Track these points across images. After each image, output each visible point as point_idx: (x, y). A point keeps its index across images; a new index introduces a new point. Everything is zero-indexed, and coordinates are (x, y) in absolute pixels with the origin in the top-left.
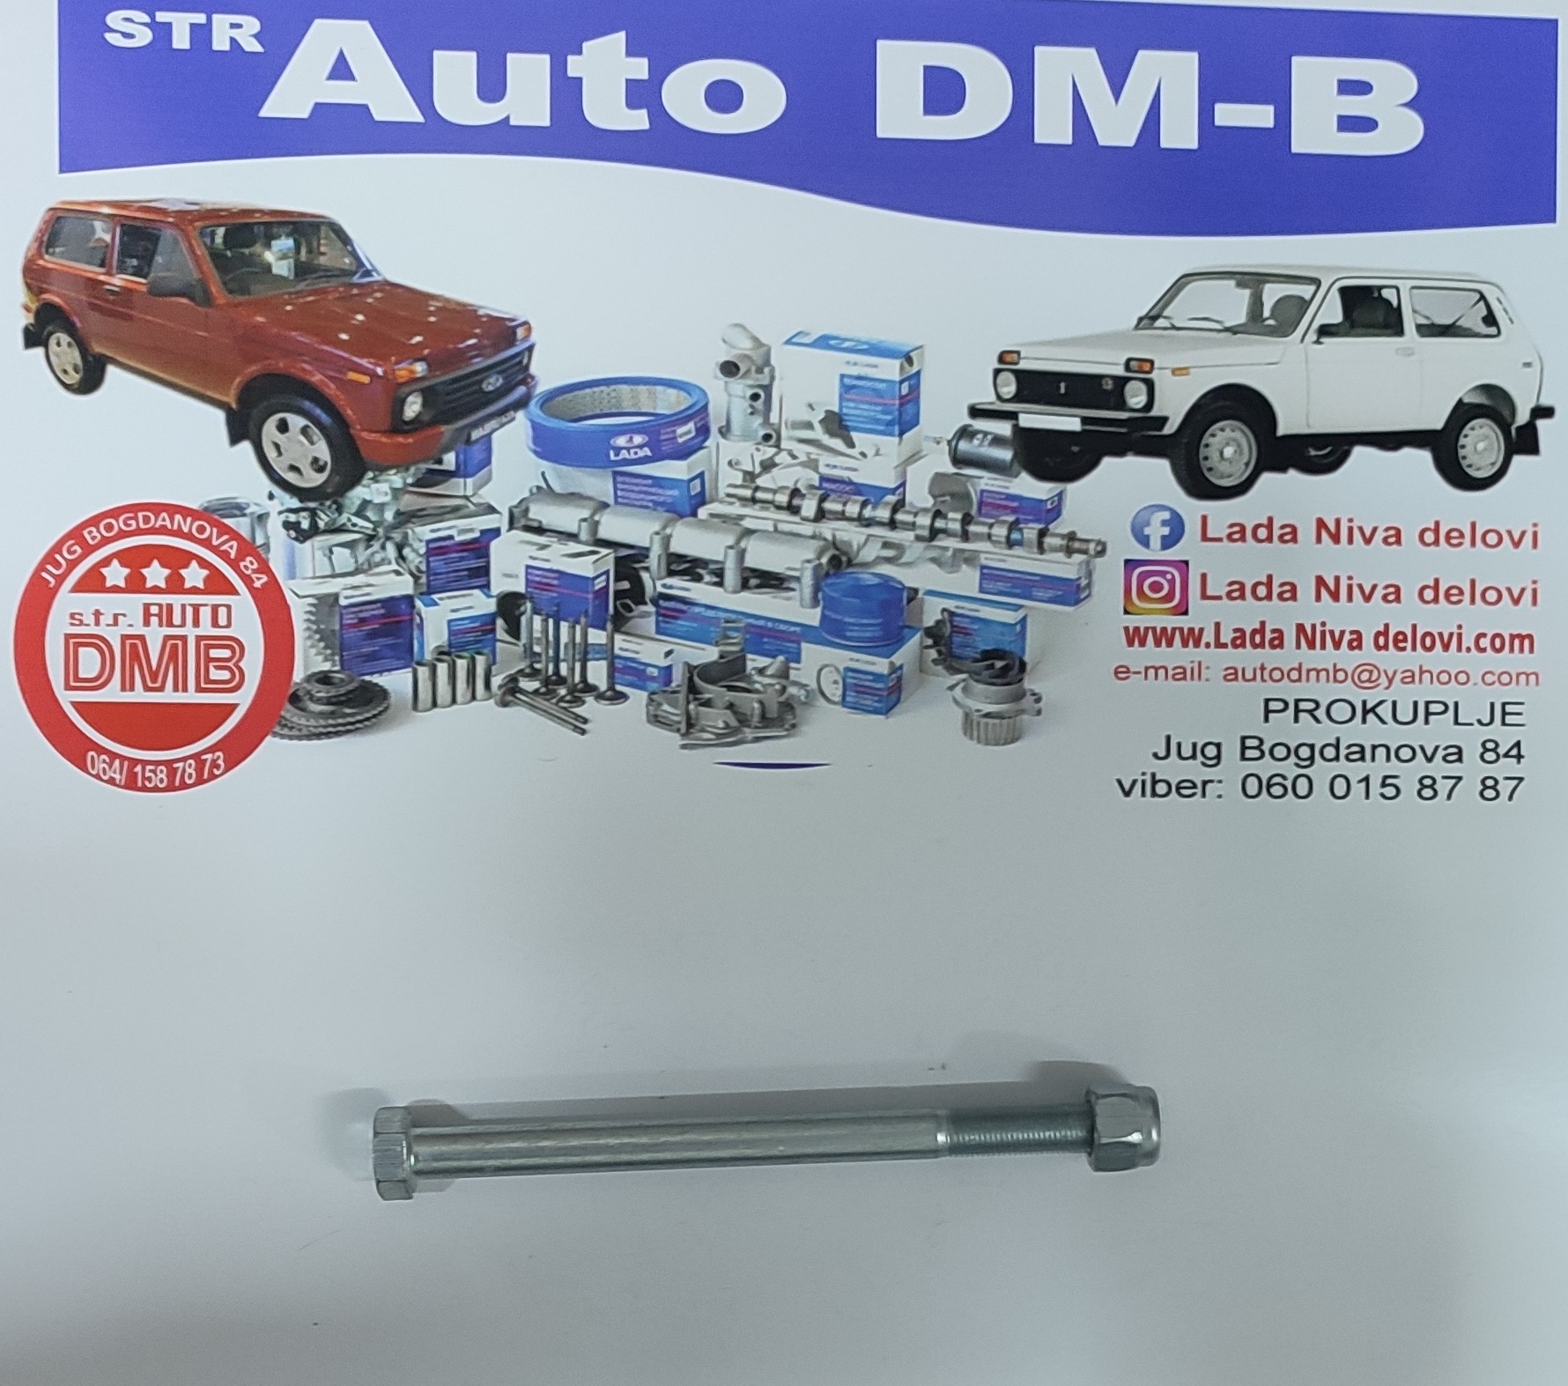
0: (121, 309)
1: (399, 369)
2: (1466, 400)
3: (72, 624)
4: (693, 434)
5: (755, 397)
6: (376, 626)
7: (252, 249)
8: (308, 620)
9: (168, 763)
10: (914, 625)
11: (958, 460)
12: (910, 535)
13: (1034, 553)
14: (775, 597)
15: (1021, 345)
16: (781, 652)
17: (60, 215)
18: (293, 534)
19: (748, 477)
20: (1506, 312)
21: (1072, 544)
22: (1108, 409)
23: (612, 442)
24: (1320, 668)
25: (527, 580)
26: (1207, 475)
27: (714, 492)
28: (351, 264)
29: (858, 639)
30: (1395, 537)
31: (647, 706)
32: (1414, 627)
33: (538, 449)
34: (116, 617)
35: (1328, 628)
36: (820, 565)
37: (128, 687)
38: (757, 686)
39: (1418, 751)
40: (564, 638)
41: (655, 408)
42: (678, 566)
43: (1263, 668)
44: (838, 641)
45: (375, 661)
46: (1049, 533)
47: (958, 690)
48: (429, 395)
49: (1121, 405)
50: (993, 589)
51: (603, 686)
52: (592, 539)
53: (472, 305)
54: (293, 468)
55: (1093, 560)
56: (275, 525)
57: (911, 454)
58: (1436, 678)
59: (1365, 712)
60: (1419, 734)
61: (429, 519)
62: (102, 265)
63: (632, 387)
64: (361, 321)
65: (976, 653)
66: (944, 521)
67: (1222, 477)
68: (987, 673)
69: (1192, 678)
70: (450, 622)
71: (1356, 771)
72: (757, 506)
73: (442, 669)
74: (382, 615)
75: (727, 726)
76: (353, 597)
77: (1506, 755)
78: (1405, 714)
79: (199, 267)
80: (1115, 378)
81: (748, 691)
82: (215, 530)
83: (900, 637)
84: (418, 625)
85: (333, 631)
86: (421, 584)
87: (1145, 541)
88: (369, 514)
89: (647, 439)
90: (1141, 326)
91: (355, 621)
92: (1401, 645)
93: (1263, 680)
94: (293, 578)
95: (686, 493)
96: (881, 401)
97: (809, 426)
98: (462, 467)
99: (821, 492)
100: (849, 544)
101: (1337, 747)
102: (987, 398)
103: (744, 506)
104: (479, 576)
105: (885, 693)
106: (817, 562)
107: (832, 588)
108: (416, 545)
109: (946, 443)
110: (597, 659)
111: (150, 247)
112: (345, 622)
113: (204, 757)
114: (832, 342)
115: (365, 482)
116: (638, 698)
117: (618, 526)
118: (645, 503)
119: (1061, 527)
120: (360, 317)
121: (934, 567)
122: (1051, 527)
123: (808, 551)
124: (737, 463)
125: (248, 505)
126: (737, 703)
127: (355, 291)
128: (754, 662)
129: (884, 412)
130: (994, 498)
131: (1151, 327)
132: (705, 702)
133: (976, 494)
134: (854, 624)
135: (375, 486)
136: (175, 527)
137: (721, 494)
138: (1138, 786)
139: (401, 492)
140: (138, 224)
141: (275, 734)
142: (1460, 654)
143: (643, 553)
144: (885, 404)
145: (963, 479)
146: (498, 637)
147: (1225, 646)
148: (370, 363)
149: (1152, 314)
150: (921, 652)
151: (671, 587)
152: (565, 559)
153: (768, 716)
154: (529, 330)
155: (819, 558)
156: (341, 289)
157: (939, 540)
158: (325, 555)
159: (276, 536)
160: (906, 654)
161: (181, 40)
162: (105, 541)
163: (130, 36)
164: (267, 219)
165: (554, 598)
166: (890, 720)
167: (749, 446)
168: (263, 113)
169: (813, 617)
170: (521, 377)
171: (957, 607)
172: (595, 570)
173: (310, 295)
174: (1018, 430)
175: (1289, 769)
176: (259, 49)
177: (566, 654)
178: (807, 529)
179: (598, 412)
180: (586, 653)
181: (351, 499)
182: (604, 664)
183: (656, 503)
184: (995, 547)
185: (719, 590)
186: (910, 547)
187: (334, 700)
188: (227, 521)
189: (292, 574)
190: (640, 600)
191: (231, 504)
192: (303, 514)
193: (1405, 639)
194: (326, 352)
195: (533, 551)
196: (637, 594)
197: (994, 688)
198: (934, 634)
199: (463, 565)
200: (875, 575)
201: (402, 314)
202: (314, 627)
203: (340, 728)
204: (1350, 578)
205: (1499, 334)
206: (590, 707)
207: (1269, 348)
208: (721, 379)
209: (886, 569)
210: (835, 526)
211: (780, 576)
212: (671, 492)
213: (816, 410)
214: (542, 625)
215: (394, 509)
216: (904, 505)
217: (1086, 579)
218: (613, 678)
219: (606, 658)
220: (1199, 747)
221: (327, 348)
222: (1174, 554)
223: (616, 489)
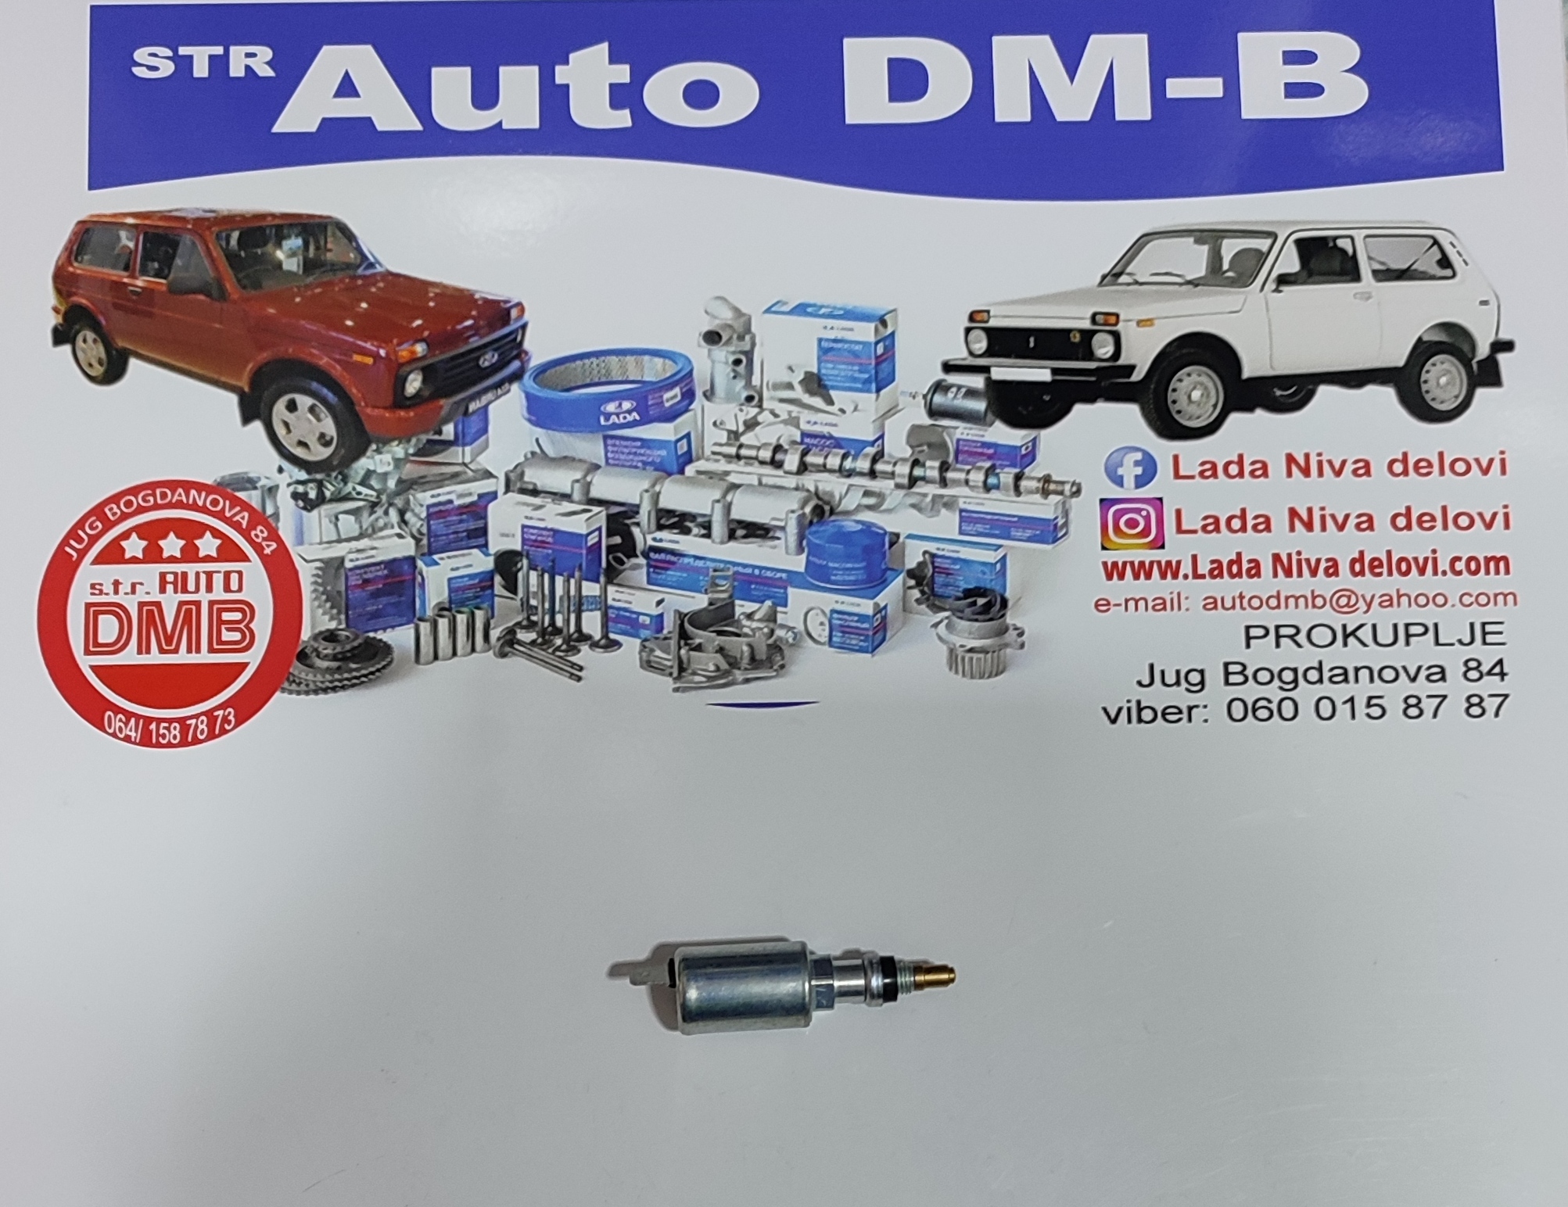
0: (144, 308)
1: (401, 351)
2: (1426, 338)
3: (92, 594)
4: (679, 398)
5: (737, 362)
6: (381, 586)
7: (264, 249)
8: (315, 583)
9: (182, 721)
10: (895, 567)
11: (933, 412)
12: (891, 483)
13: (1009, 496)
14: (760, 546)
15: (990, 305)
16: (769, 597)
17: (88, 227)
18: (301, 504)
19: (732, 436)
20: (1460, 254)
21: (1046, 486)
22: (1077, 359)
23: (602, 408)
24: (1298, 595)
25: (524, 541)
26: (1177, 417)
27: (700, 451)
28: (356, 258)
29: (844, 583)
30: (1364, 468)
31: (640, 653)
32: (1389, 553)
33: (532, 418)
34: (133, 586)
35: (1303, 557)
36: (804, 514)
38: (746, 630)
39: (1401, 672)
40: (559, 592)
41: (642, 377)
42: (668, 520)
43: (1241, 597)
44: (822, 585)
45: (379, 618)
46: (1024, 477)
47: (943, 625)
48: (428, 372)
49: (1090, 355)
50: (972, 531)
51: (597, 636)
52: (584, 498)
53: (468, 290)
54: (302, 444)
55: (1068, 500)
56: (284, 496)
57: (886, 410)
58: (1414, 601)
59: (1346, 636)
60: (1400, 655)
61: (427, 486)
62: (126, 268)
63: (620, 357)
64: (365, 309)
66: (922, 469)
67: (1190, 418)
68: (968, 611)
69: (1172, 609)
70: (450, 580)
71: (1340, 692)
72: (742, 462)
73: (443, 624)
74: (386, 575)
75: (718, 669)
76: (357, 559)
77: (1489, 673)
78: (1385, 636)
79: (216, 269)
80: (1082, 332)
81: (738, 635)
82: (228, 503)
83: (883, 580)
84: (420, 584)
85: (339, 592)
86: (422, 546)
87: (1119, 481)
88: (373, 482)
90: (1105, 282)
91: (360, 582)
92: (1378, 570)
93: (1244, 609)
94: (301, 545)
95: (674, 455)
96: (859, 361)
97: (790, 386)
98: (460, 437)
99: (802, 447)
100: (832, 495)
101: (1320, 669)
102: (959, 354)
103: (730, 462)
104: (478, 536)
105: (871, 633)
106: (801, 512)
107: (817, 535)
108: (417, 510)
109: (921, 397)
110: (591, 610)
111: (171, 251)
112: (351, 583)
113: (216, 714)
114: (809, 310)
115: (369, 453)
116: (631, 646)
117: (606, 486)
118: (634, 464)
119: (1036, 470)
120: (364, 305)
121: (914, 512)
122: (1027, 470)
123: (793, 502)
124: (721, 424)
125: (259, 479)
126: (727, 647)
127: (360, 282)
128: (742, 607)
129: (861, 372)
130: (970, 446)
131: (1114, 283)
132: (696, 647)
133: (952, 442)
134: (838, 569)
135: (378, 457)
136: (191, 501)
137: (707, 452)
138: (1124, 714)
139: (401, 462)
140: (160, 231)
141: (283, 690)
142: (1436, 577)
143: (633, 510)
144: (862, 364)
145: (940, 429)
146: (496, 592)
147: (1203, 577)
148: (373, 345)
149: (1114, 272)
150: (905, 592)
151: (661, 540)
152: (559, 517)
153: (758, 657)
154: (523, 310)
155: (802, 508)
156: (347, 281)
157: (920, 487)
158: (331, 522)
159: (285, 507)
160: (891, 593)
161: (201, 70)
162: (125, 517)
163: (154, 69)
164: (277, 222)
165: (548, 554)
166: (876, 658)
167: (733, 408)
168: (277, 128)
169: (799, 563)
170: (515, 353)
171: (938, 549)
172: (588, 527)
173: (317, 287)
174: (990, 382)
175: (1274, 692)
176: (271, 73)
177: (561, 605)
178: (791, 482)
179: (588, 381)
180: (580, 604)
181: (355, 470)
182: (598, 614)
183: (642, 461)
184: (973, 491)
185: (707, 541)
186: (891, 493)
187: (340, 656)
188: (240, 495)
189: (300, 541)
190: (632, 553)
191: (243, 478)
192: (311, 485)
193: (1381, 565)
194: (334, 338)
195: (528, 511)
196: (628, 548)
197: (977, 624)
198: (916, 575)
199: (463, 527)
200: (858, 522)
201: (403, 300)
202: (321, 589)
203: (346, 682)
204: (1323, 509)
205: (1454, 275)
206: (585, 655)
207: (1230, 298)
208: (704, 347)
209: (868, 516)
210: (817, 478)
211: (766, 526)
212: (659, 452)
213: (796, 372)
214: (538, 579)
215: (396, 477)
216: (882, 456)
217: (1062, 518)
218: (607, 627)
219: (600, 609)
220: (1182, 675)
221: (334, 334)
222: (1148, 492)
223: (606, 452)
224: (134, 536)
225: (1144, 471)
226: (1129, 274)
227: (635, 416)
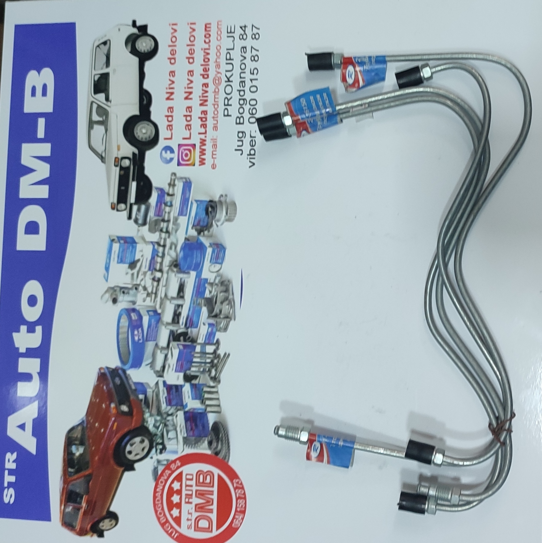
0: (93, 504)
1: (113, 412)
2: (130, 49)
4: (134, 314)
5: (124, 292)
6: (193, 424)
7: (75, 460)
8: (191, 448)
10: (196, 239)
11: (144, 224)
12: (168, 240)
13: (175, 198)
14: (187, 287)
15: (109, 202)
16: (204, 285)
17: (64, 523)
18: (164, 451)
19: (148, 295)
20: (102, 38)
21: (172, 185)
22: (130, 172)
24: (214, 98)
25: (180, 371)
26: (151, 138)
27: (153, 307)
28: (80, 427)
29: (201, 258)
30: (172, 73)
31: (221, 332)
32: (202, 65)
33: (138, 366)
34: (189, 513)
35: (201, 95)
36: (177, 271)
38: (215, 293)
39: (242, 62)
40: (198, 360)
41: (126, 327)
42: (176, 320)
43: (214, 117)
44: (201, 265)
45: (205, 425)
46: (168, 192)
48: (121, 403)
49: (128, 168)
50: (186, 212)
51: (214, 347)
52: (167, 349)
54: (143, 449)
55: (177, 177)
56: (160, 457)
57: (143, 240)
58: (218, 57)
59: (229, 81)
60: (237, 62)
61: (160, 405)
62: (79, 510)
63: (120, 334)
65: (206, 217)
66: (164, 228)
67: (152, 133)
68: (213, 214)
69: (216, 142)
70: (192, 399)
71: (248, 84)
72: (158, 292)
73: (208, 402)
74: (190, 422)
75: (228, 304)
78: (230, 67)
79: (80, 477)
80: (120, 170)
81: (217, 296)
83: (200, 244)
84: (193, 410)
85: (195, 439)
86: (180, 408)
87: (172, 159)
88: (158, 424)
90: (104, 162)
91: (192, 431)
92: (207, 69)
93: (218, 117)
95: (154, 316)
96: (126, 250)
97: (133, 274)
98: (143, 392)
99: (154, 271)
100: (170, 261)
101: (240, 91)
102: (125, 214)
103: (157, 297)
104: (178, 388)
105: (219, 249)
107: (184, 266)
108: (168, 409)
109: (139, 228)
110: (206, 349)
111: (74, 493)
112: (192, 435)
114: (107, 266)
115: (147, 426)
116: (218, 335)
117: (163, 340)
118: (156, 331)
119: (166, 188)
120: (97, 425)
121: (178, 232)
122: (166, 191)
123: (172, 275)
124: (144, 299)
126: (220, 301)
127: (89, 426)
128: (207, 295)
129: (129, 249)
130: (157, 211)
131: (105, 158)
132: (220, 312)
133: (155, 217)
134: (196, 260)
135: (149, 422)
137: (152, 304)
138: (252, 160)
139: (151, 413)
140: (67, 497)
141: (228, 462)
142: (211, 49)
143: (172, 332)
144: (127, 248)
145: (150, 222)
146: (198, 383)
147: (206, 131)
148: (110, 422)
149: (100, 157)
150: (205, 236)
151: (183, 322)
152: (173, 359)
153: (225, 290)
154: (102, 368)
155: (174, 272)
156: (88, 430)
157: (170, 230)
158: (170, 441)
159: (164, 457)
160: (206, 241)
162: (165, 515)
164: (66, 454)
165: (185, 364)
166: (227, 247)
167: (139, 295)
169: (193, 274)
170: (116, 372)
171: (191, 224)
172: (177, 348)
173: (90, 441)
174: (135, 203)
175: (247, 107)
177: (203, 360)
178: (165, 275)
179: (127, 346)
180: (203, 353)
181: (153, 431)
182: (207, 347)
183: (156, 327)
184: (172, 211)
185: (184, 306)
186: (172, 240)
187: (217, 440)
188: (159, 473)
189: (176, 452)
191: (154, 471)
192: (157, 447)
194: (107, 437)
195: (170, 370)
196: (185, 334)
197: (218, 211)
198: (200, 232)
199: (174, 393)
200: (180, 252)
201: (95, 410)
202: (193, 445)
203: (226, 439)
204: (185, 88)
205: (110, 41)
206: (221, 352)
207: (112, 119)
208: (118, 304)
209: (179, 248)
210: (165, 266)
211: (180, 285)
212: (153, 322)
213: (128, 272)
214: (194, 367)
215: (156, 416)
216: (158, 242)
217: (183, 180)
218: (212, 343)
219: (205, 346)
220: (239, 139)
222: (176, 149)
223: (151, 341)
225: (168, 150)
226: (102, 153)
227: (140, 330)
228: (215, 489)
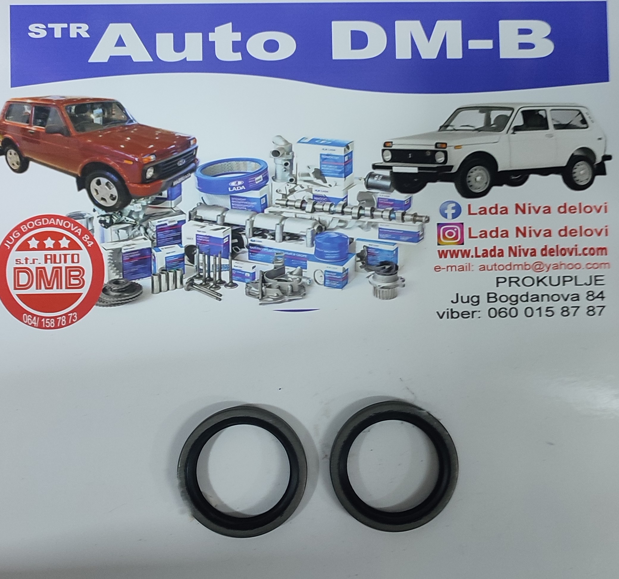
0: (36, 139)
1: (144, 158)
2: (576, 154)
3: (17, 264)
4: (262, 180)
5: (286, 164)
6: (137, 260)
7: (86, 114)
8: (110, 259)
9: (55, 318)
10: (352, 252)
11: (368, 186)
12: (350, 217)
13: (400, 222)
14: (296, 243)
15: (393, 139)
16: (299, 265)
17: (11, 104)
18: (103, 225)
19: (284, 196)
20: (591, 119)
21: (415, 218)
22: (429, 163)
24: (519, 264)
25: (197, 240)
26: (470, 188)
27: (271, 203)
28: (125, 117)
29: (331, 259)
30: (548, 210)
31: (246, 288)
33: (200, 188)
35: (521, 248)
36: (314, 230)
37: (39, 288)
38: (290, 279)
39: (561, 296)
40: (212, 263)
41: (246, 171)
42: (257, 233)
43: (495, 265)
44: (322, 260)
45: (137, 274)
46: (406, 214)
47: (371, 277)
48: (156, 168)
49: (434, 161)
50: (384, 237)
51: (228, 281)
52: (222, 223)
53: (172, 132)
54: (103, 199)
55: (424, 224)
56: (96, 221)
57: (349, 185)
58: (567, 266)
59: (539, 282)
60: (561, 290)
61: (156, 217)
62: (28, 122)
63: (237, 162)
64: (129, 140)
65: (378, 263)
66: (363, 211)
67: (476, 189)
68: (382, 270)
69: (466, 270)
70: (166, 258)
71: (535, 305)
72: (288, 207)
73: (163, 276)
74: (139, 256)
75: (278, 295)
76: (127, 249)
78: (555, 281)
79: (65, 121)
80: (431, 151)
81: (286, 281)
82: (72, 225)
83: (347, 257)
84: (153, 259)
85: (120, 263)
86: (154, 243)
87: (445, 216)
88: (133, 216)
89: (243, 182)
90: (441, 130)
91: (128, 259)
92: (552, 254)
93: (496, 270)
94: (104, 242)
95: (260, 204)
97: (308, 175)
98: (170, 196)
99: (313, 201)
100: (325, 221)
101: (527, 296)
102: (379, 161)
103: (283, 208)
104: (177, 239)
105: (341, 280)
106: (313, 229)
107: (320, 239)
108: (152, 228)
109: (363, 179)
110: (225, 271)
111: (46, 115)
112: (124, 259)
113: (69, 315)
114: (317, 141)
115: (131, 203)
116: (242, 286)
117: (233, 218)
118: (243, 208)
119: (411, 211)
120: (129, 139)
121: (360, 229)
122: (407, 211)
123: (309, 224)
124: (279, 191)
125: (86, 214)
126: (281, 286)
127: (126, 128)
128: (288, 269)
129: (338, 169)
130: (383, 201)
131: (445, 130)
132: (269, 286)
133: (376, 199)
134: (327, 253)
135: (135, 205)
136: (57, 224)
137: (274, 202)
138: (446, 314)
139: (145, 207)
140: (42, 106)
141: (97, 305)
142: (576, 256)
143: (243, 228)
144: (338, 165)
145: (371, 193)
146: (185, 263)
147: (479, 256)
148: (133, 156)
149: (446, 124)
150: (356, 263)
151: (254, 241)
152: (212, 231)
153: (294, 291)
154: (196, 141)
155: (313, 227)
156: (121, 128)
157: (362, 218)
158: (116, 233)
159: (96, 225)
160: (350, 264)
161: (58, 34)
163: (39, 34)
164: (91, 102)
165: (208, 247)
166: (343, 291)
167: (284, 184)
168: (90, 61)
169: (311, 251)
170: (193, 160)
171: (370, 245)
172: (224, 235)
173: (109, 130)
174: (392, 173)
175: (508, 305)
176: (88, 36)
177: (213, 269)
178: (309, 216)
179: (223, 172)
180: (221, 268)
181: (126, 210)
182: (228, 272)
183: (246, 207)
184: (384, 220)
185: (274, 241)
186: (350, 221)
187: (120, 290)
188: (77, 221)
190: (242, 247)
191: (79, 214)
192: (107, 217)
193: (553, 252)
194: (116, 153)
195: (199, 228)
196: (241, 244)
197: (385, 277)
198: (361, 256)
199: (171, 235)
200: (336, 233)
201: (145, 136)
202: (112, 262)
203: (123, 302)
204: (530, 227)
205: (587, 128)
206: (223, 290)
207: (494, 136)
208: (272, 158)
209: (340, 231)
210: (319, 215)
211: (298, 235)
212: (254, 203)
213: (311, 169)
214: (203, 258)
215: (143, 214)
216: (347, 205)
217: (422, 232)
218: (232, 278)
219: (229, 270)
220: (470, 298)
221: (116, 151)
222: (457, 220)
223: (231, 203)
224: (33, 239)
225: (456, 211)
226: (452, 126)
227: (243, 187)
228: (64, 291)
